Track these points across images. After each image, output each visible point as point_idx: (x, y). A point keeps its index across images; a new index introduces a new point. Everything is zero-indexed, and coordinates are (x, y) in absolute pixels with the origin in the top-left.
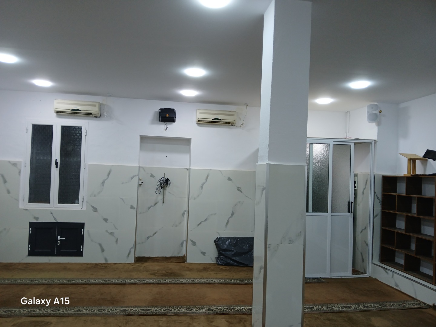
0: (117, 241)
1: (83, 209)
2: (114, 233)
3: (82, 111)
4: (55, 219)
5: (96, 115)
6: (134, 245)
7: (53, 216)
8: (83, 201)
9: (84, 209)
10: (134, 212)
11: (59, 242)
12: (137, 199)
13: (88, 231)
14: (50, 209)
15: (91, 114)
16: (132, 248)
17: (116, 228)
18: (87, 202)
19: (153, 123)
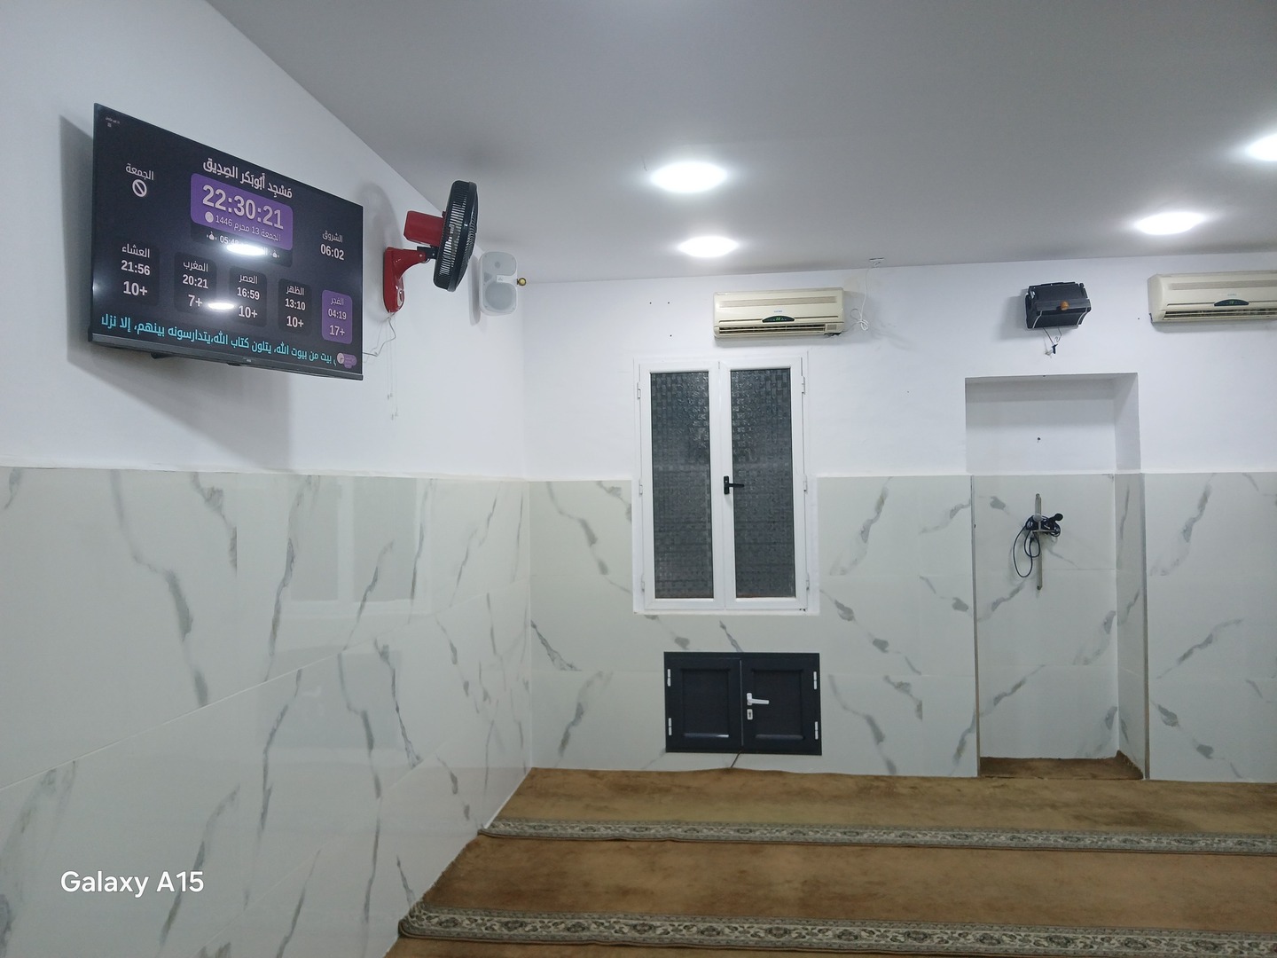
0: (919, 708)
1: (809, 612)
2: (908, 684)
3: (796, 321)
4: (734, 643)
5: (835, 327)
6: (973, 722)
7: (728, 635)
8: (808, 589)
9: (814, 610)
10: (966, 618)
11: (749, 711)
12: (974, 580)
13: (831, 677)
14: (717, 613)
15: (819, 327)
16: (969, 731)
17: (913, 669)
18: (821, 591)
19: (1005, 334)
